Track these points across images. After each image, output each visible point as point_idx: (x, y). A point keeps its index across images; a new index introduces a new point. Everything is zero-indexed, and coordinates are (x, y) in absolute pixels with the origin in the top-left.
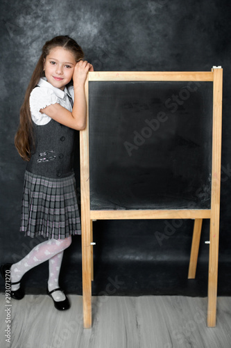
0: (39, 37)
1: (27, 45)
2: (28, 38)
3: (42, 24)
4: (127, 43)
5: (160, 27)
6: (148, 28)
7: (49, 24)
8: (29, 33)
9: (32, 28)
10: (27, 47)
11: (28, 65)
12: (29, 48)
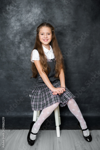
0: (15, 15)
1: (10, 18)
2: (10, 15)
3: (16, 9)
4: (53, 17)
5: (67, 10)
6: (62, 10)
7: (20, 9)
8: (11, 13)
9: (12, 11)
10: (10, 19)
11: (10, 27)
12: (11, 20)
